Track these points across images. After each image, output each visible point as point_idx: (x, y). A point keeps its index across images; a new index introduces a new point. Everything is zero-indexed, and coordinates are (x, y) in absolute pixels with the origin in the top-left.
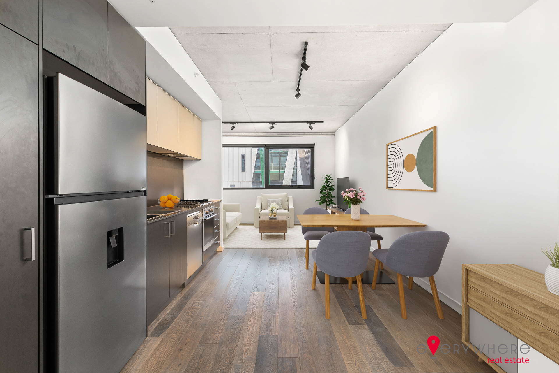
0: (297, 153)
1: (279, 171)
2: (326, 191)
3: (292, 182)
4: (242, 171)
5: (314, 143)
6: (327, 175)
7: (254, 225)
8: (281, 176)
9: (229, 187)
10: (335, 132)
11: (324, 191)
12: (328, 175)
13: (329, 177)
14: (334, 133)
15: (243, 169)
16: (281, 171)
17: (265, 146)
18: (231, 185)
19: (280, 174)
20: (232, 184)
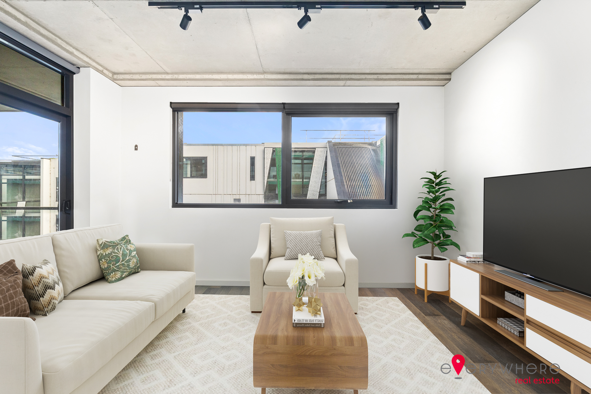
0: (326, 157)
1: (301, 180)
2: (430, 211)
3: (320, 195)
4: (251, 180)
5: (395, 101)
6: (434, 174)
7: (248, 294)
8: (305, 187)
9: (232, 202)
10: (450, 74)
11: (424, 213)
12: (436, 174)
13: (439, 176)
14: (447, 77)
15: (253, 178)
16: (304, 180)
17: (284, 108)
18: (235, 200)
19: (303, 186)
20: (237, 197)
